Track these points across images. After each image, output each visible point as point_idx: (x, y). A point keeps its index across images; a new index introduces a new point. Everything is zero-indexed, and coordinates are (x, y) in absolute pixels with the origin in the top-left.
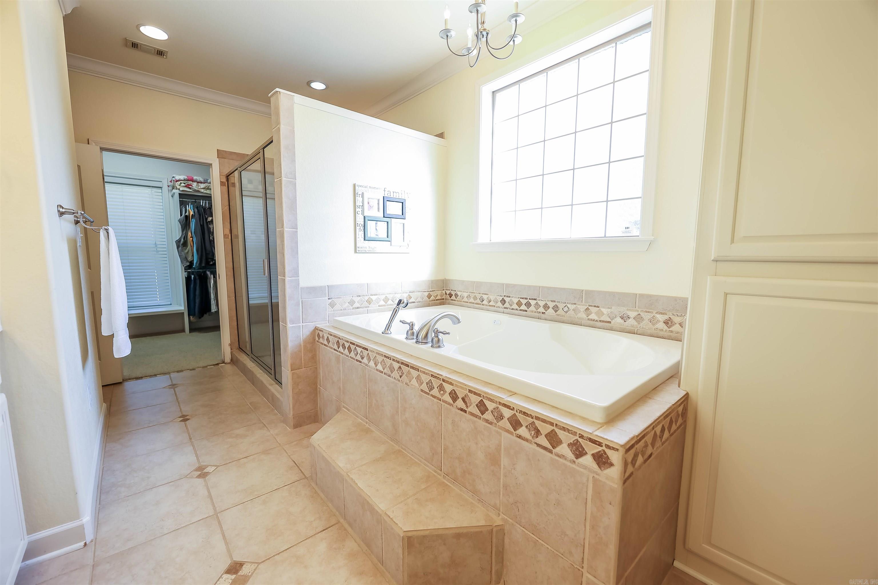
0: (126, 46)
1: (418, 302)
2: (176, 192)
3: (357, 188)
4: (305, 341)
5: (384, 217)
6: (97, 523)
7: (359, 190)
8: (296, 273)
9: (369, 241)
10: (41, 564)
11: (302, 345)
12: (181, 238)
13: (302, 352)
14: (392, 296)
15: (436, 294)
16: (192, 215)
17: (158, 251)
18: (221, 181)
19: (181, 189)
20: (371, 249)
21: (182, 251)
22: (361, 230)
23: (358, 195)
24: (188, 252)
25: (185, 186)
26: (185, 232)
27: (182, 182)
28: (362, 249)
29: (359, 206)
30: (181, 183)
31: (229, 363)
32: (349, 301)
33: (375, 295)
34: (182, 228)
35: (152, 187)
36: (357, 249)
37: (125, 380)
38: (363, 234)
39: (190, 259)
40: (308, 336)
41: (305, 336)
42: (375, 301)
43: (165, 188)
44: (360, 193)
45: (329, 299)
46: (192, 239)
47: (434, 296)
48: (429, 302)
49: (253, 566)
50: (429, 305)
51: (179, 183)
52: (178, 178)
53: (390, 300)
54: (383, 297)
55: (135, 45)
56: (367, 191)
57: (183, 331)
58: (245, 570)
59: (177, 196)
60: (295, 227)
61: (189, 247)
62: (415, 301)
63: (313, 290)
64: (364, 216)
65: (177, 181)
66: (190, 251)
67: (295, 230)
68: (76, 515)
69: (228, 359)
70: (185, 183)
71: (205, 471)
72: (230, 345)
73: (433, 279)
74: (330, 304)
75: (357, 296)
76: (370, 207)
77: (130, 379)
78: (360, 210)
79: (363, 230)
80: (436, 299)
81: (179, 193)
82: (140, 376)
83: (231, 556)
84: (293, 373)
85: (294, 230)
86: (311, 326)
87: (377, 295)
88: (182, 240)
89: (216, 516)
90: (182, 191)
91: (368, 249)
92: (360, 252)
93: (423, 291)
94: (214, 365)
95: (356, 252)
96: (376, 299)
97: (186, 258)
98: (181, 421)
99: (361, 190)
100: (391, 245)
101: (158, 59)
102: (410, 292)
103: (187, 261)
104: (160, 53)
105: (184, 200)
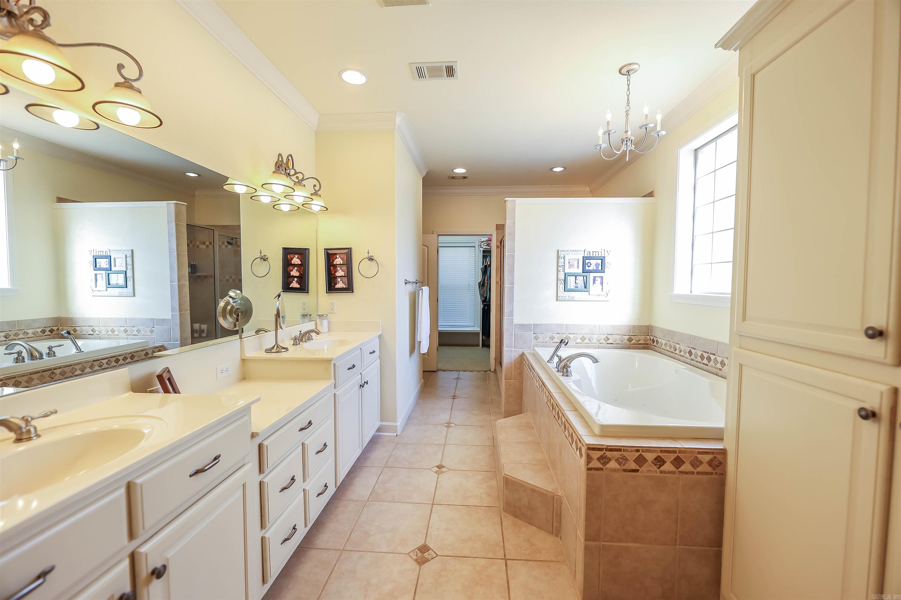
0: (449, 179)
1: (616, 344)
2: (482, 249)
3: (559, 252)
4: (515, 361)
5: (583, 272)
6: (404, 430)
7: (562, 254)
8: (511, 314)
9: (569, 292)
10: (383, 436)
11: (513, 363)
12: (481, 281)
13: (513, 368)
14: (589, 336)
15: (638, 339)
16: (489, 264)
17: (470, 289)
18: (497, 245)
19: (484, 247)
20: (570, 298)
21: (482, 290)
22: (562, 283)
23: (560, 258)
24: (484, 290)
25: (487, 245)
26: (484, 277)
27: (485, 242)
28: (562, 298)
29: (561, 266)
30: (484, 243)
31: (493, 372)
32: (550, 336)
33: (572, 334)
34: (482, 273)
35: (470, 247)
36: (558, 298)
37: (438, 370)
38: (564, 286)
39: (485, 296)
40: (517, 358)
41: (515, 358)
42: (572, 338)
43: (477, 247)
44: (562, 256)
45: (534, 333)
46: (487, 281)
47: (636, 341)
48: (630, 345)
49: (447, 470)
50: (629, 348)
51: (483, 243)
52: (482, 240)
53: (587, 339)
54: (581, 336)
55: (453, 178)
56: (569, 254)
57: (479, 346)
58: (443, 469)
59: (482, 252)
60: (513, 284)
61: (485, 287)
62: (613, 342)
63: (524, 327)
64: (565, 273)
65: (482, 242)
66: (486, 290)
67: (512, 286)
68: (395, 421)
69: (493, 370)
70: (486, 243)
71: (450, 425)
72: (495, 359)
73: (635, 324)
74: (534, 337)
75: (557, 334)
76: (571, 266)
77: (440, 370)
78: (562, 269)
79: (563, 284)
80: (639, 343)
81: (483, 250)
82: (445, 370)
83: (441, 463)
84: (506, 381)
85: (511, 286)
86: (520, 351)
87: (575, 334)
88: (482, 282)
89: (445, 445)
90: (485, 248)
91: (567, 297)
92: (561, 300)
93: (623, 334)
94: (484, 371)
95: (557, 300)
96: (574, 337)
97: (483, 295)
98: (452, 398)
99: (563, 254)
100: (589, 294)
101: (464, 180)
102: (608, 334)
103: (484, 297)
104: (465, 178)
105: (486, 254)
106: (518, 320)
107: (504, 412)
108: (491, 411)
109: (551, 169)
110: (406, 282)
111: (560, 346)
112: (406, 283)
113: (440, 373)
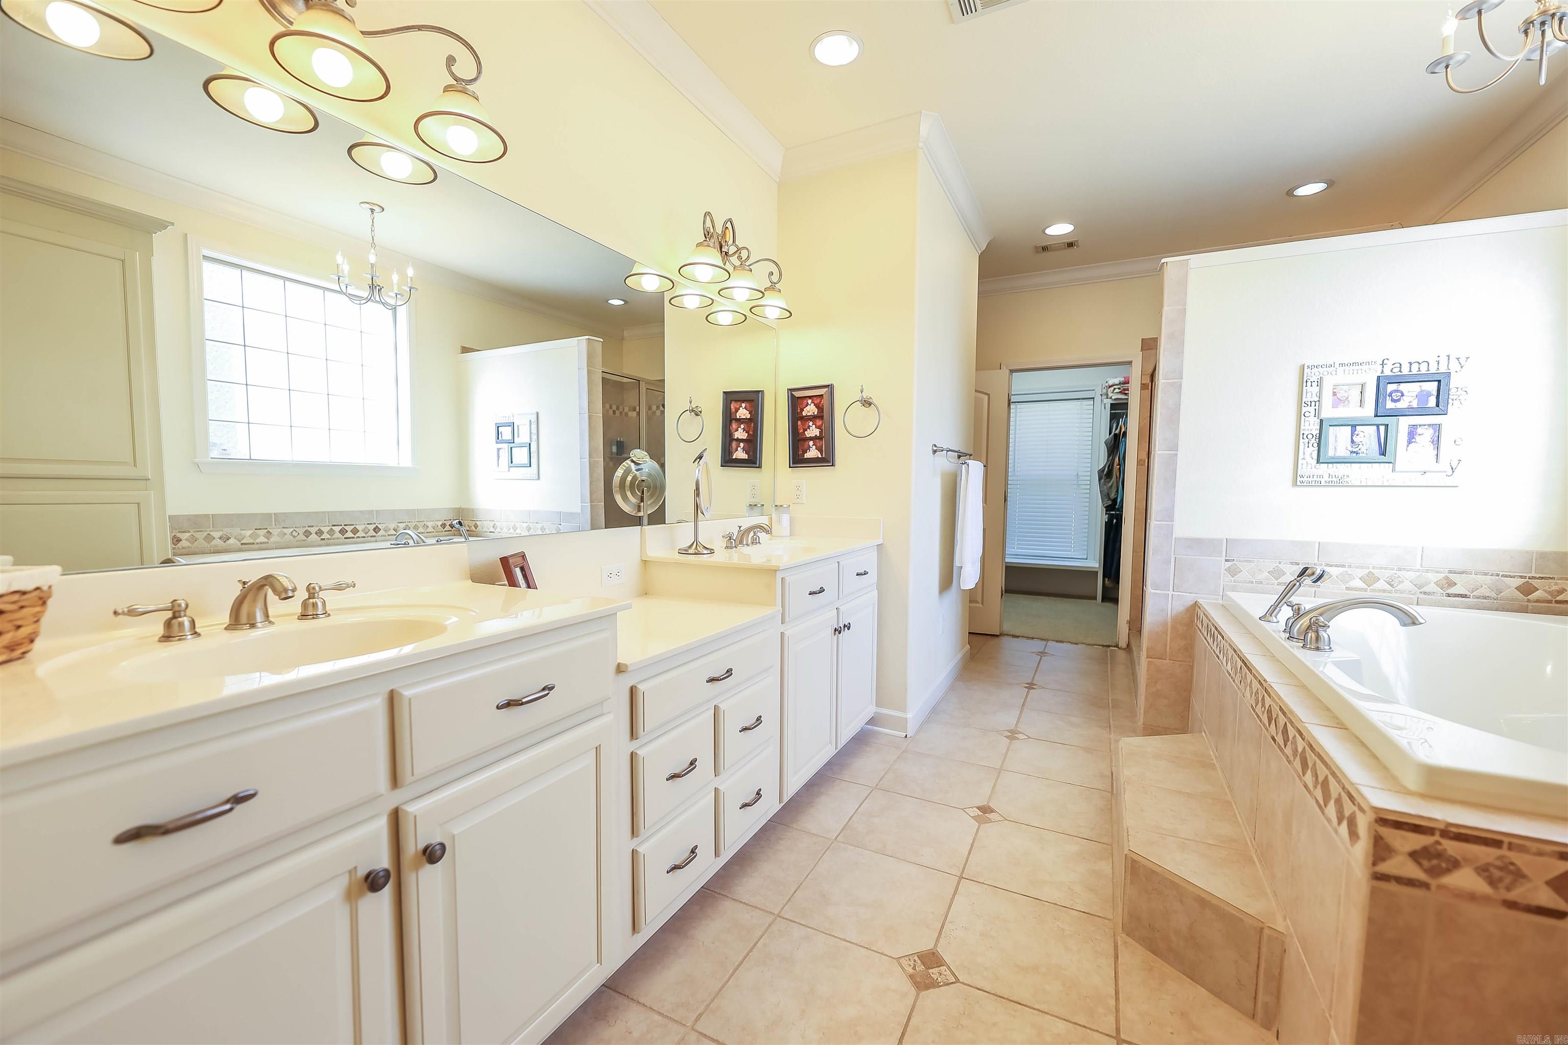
0: (1037, 252)
1: (1478, 598)
2: (1108, 402)
3: (1306, 370)
4: (1176, 620)
5: (1376, 416)
6: (920, 729)
7: (1313, 374)
8: (1169, 515)
9: (1330, 465)
10: (880, 733)
11: (1169, 624)
12: (1105, 466)
13: (1169, 635)
14: (1387, 574)
15: (1554, 588)
16: (1124, 432)
17: (1078, 485)
18: (1142, 382)
19: (1113, 398)
20: (1334, 479)
21: (1105, 484)
22: (1310, 445)
23: (1309, 384)
24: (1112, 485)
25: (1120, 392)
26: (1111, 458)
27: (1115, 387)
28: (1310, 480)
29: (1309, 404)
30: (1115, 389)
31: (1124, 649)
32: (1271, 569)
33: (1336, 566)
34: (1108, 452)
35: (1082, 399)
36: (1299, 479)
37: (1002, 635)
38: (1316, 452)
39: (1113, 496)
40: (1180, 613)
41: (1174, 612)
42: (1337, 577)
43: (1098, 399)
44: (1314, 378)
45: (1226, 561)
46: (1119, 467)
47: (1550, 593)
48: (1526, 603)
49: (1000, 818)
50: (1523, 610)
51: (1112, 388)
52: (1110, 383)
53: (1381, 581)
54: (1362, 572)
55: (1045, 249)
56: (1334, 373)
57: (1095, 598)
58: (992, 816)
59: (1108, 407)
60: (1175, 448)
61: (1114, 477)
62: (1468, 593)
63: (1196, 544)
64: (1321, 420)
65: (1110, 387)
66: (1115, 484)
67: (1174, 452)
68: (904, 709)
69: (1123, 643)
70: (1119, 389)
71: (1015, 735)
72: (1129, 622)
73: (1549, 548)
74: (1228, 570)
75: (1292, 563)
76: (1338, 401)
77: (1007, 635)
78: (1312, 409)
79: (1316, 445)
80: (1558, 598)
81: (1111, 404)
82: (1017, 635)
83: (988, 802)
84: (1148, 661)
85: (1171, 452)
86: (1189, 599)
87: (1343, 566)
88: (1106, 469)
89: (999, 771)
90: (1115, 399)
91: (1326, 478)
92: (1305, 484)
93: (1501, 573)
94: (1103, 646)
95: (1295, 484)
96: (1341, 574)
97: (1108, 495)
98: (1025, 687)
99: (1317, 374)
100: (1393, 470)
101: (1071, 250)
102: (1450, 572)
103: (1109, 499)
104: (1070, 245)
105: (1117, 411)
106: (1183, 528)
107: (1144, 727)
108: (1111, 721)
109: (1290, 193)
110: (935, 448)
111: (1298, 584)
112: (935, 452)
113: (1005, 639)
